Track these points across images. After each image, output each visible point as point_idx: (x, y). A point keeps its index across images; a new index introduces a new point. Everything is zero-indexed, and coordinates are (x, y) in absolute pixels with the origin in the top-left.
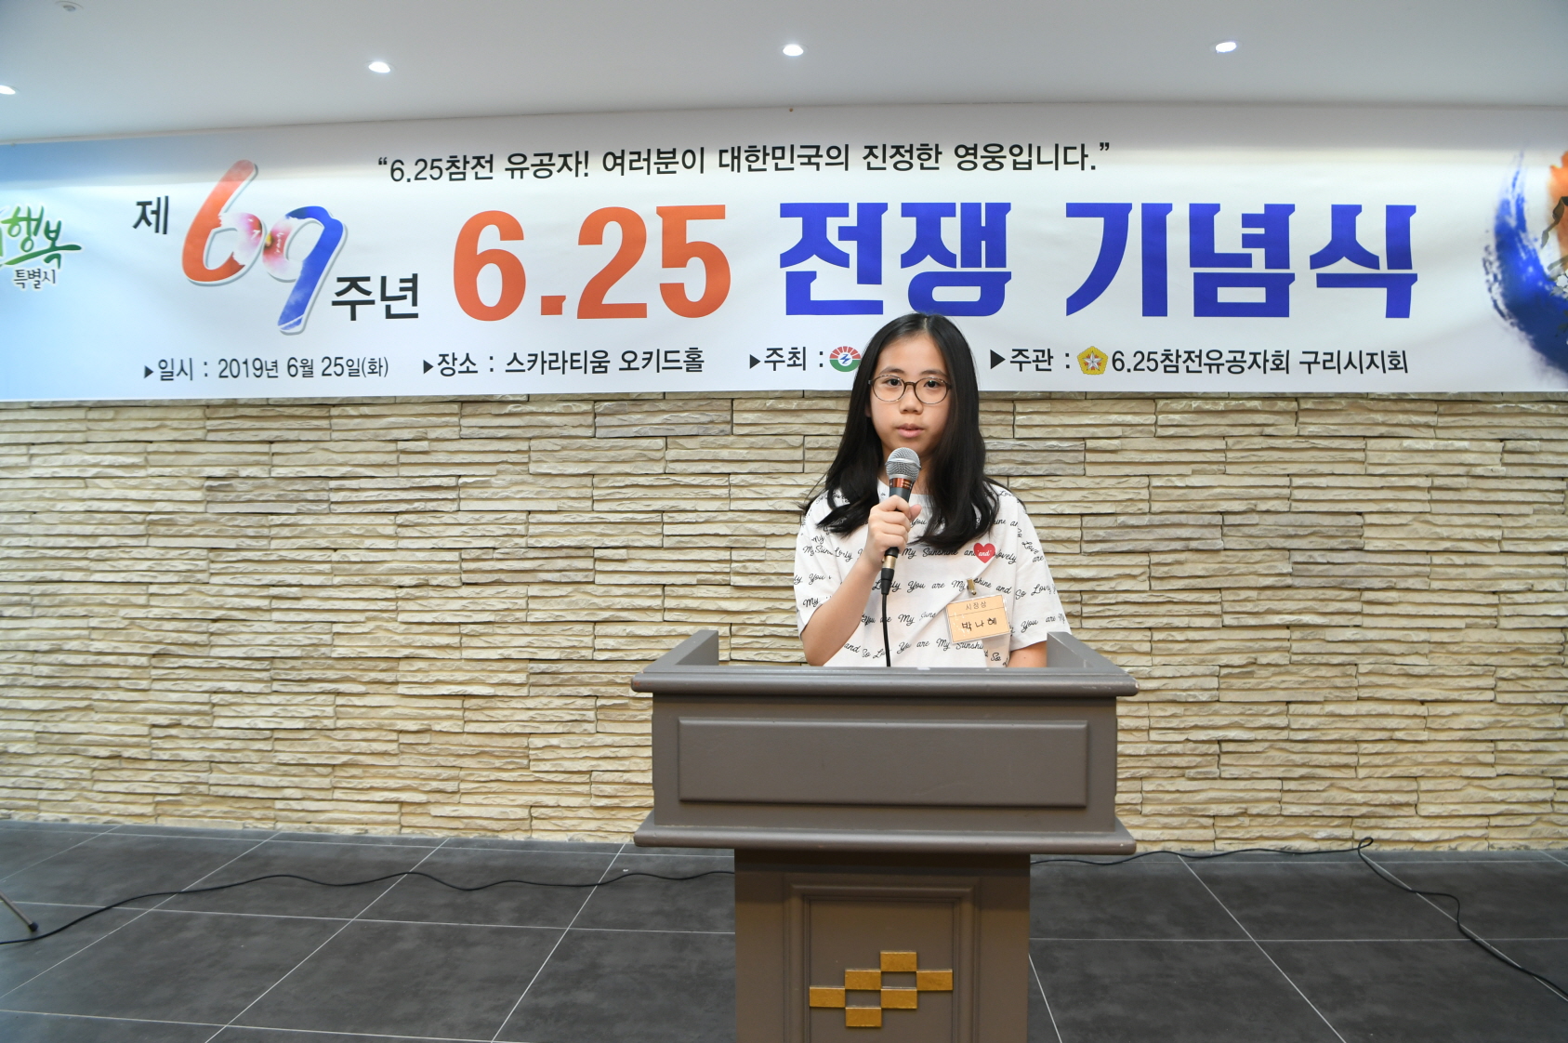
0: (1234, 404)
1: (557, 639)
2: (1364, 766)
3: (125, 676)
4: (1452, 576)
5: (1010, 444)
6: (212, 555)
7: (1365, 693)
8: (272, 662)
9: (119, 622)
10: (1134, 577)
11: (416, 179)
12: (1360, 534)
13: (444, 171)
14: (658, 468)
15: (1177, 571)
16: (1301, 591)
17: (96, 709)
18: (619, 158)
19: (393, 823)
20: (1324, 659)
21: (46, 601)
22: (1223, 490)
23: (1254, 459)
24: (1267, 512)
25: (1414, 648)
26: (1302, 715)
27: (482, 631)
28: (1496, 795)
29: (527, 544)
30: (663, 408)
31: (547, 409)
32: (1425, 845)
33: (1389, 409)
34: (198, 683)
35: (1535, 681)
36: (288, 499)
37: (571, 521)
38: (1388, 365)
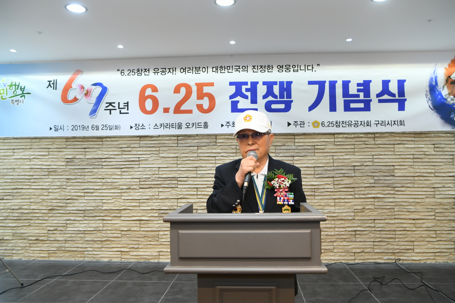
0: (356, 135)
1: (167, 203)
2: (397, 238)
3: (41, 216)
4: (420, 183)
5: (294, 147)
6: (67, 181)
7: (396, 217)
8: (85, 211)
9: (40, 200)
10: (329, 184)
11: (128, 75)
12: (393, 171)
13: (136, 73)
14: (196, 155)
15: (341, 182)
16: (377, 188)
17: (32, 226)
18: (184, 69)
19: (119, 257)
20: (385, 207)
21: (17, 194)
22: (354, 160)
23: (363, 151)
24: (367, 165)
25: (410, 204)
26: (379, 223)
27: (146, 201)
28: (437, 247)
29: (159, 177)
30: (197, 138)
31: (164, 139)
32: (417, 261)
33: (401, 136)
34: (62, 218)
35: (447, 213)
36: (90, 164)
37: (171, 170)
38: (399, 124)
